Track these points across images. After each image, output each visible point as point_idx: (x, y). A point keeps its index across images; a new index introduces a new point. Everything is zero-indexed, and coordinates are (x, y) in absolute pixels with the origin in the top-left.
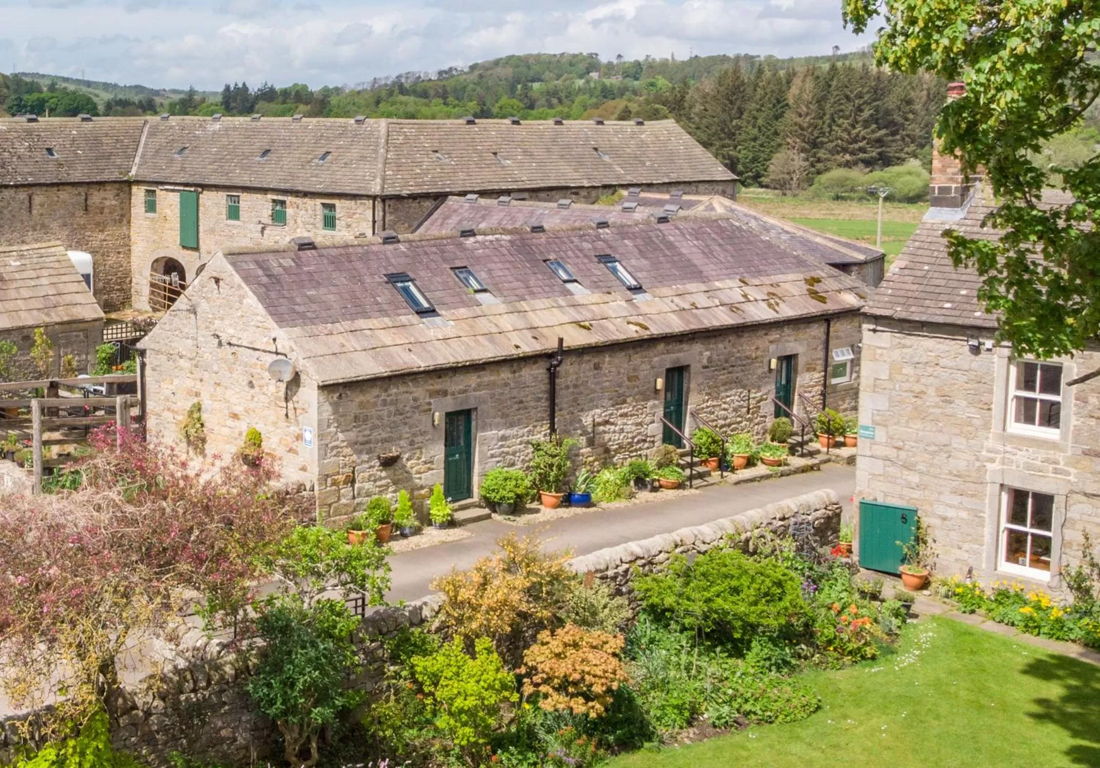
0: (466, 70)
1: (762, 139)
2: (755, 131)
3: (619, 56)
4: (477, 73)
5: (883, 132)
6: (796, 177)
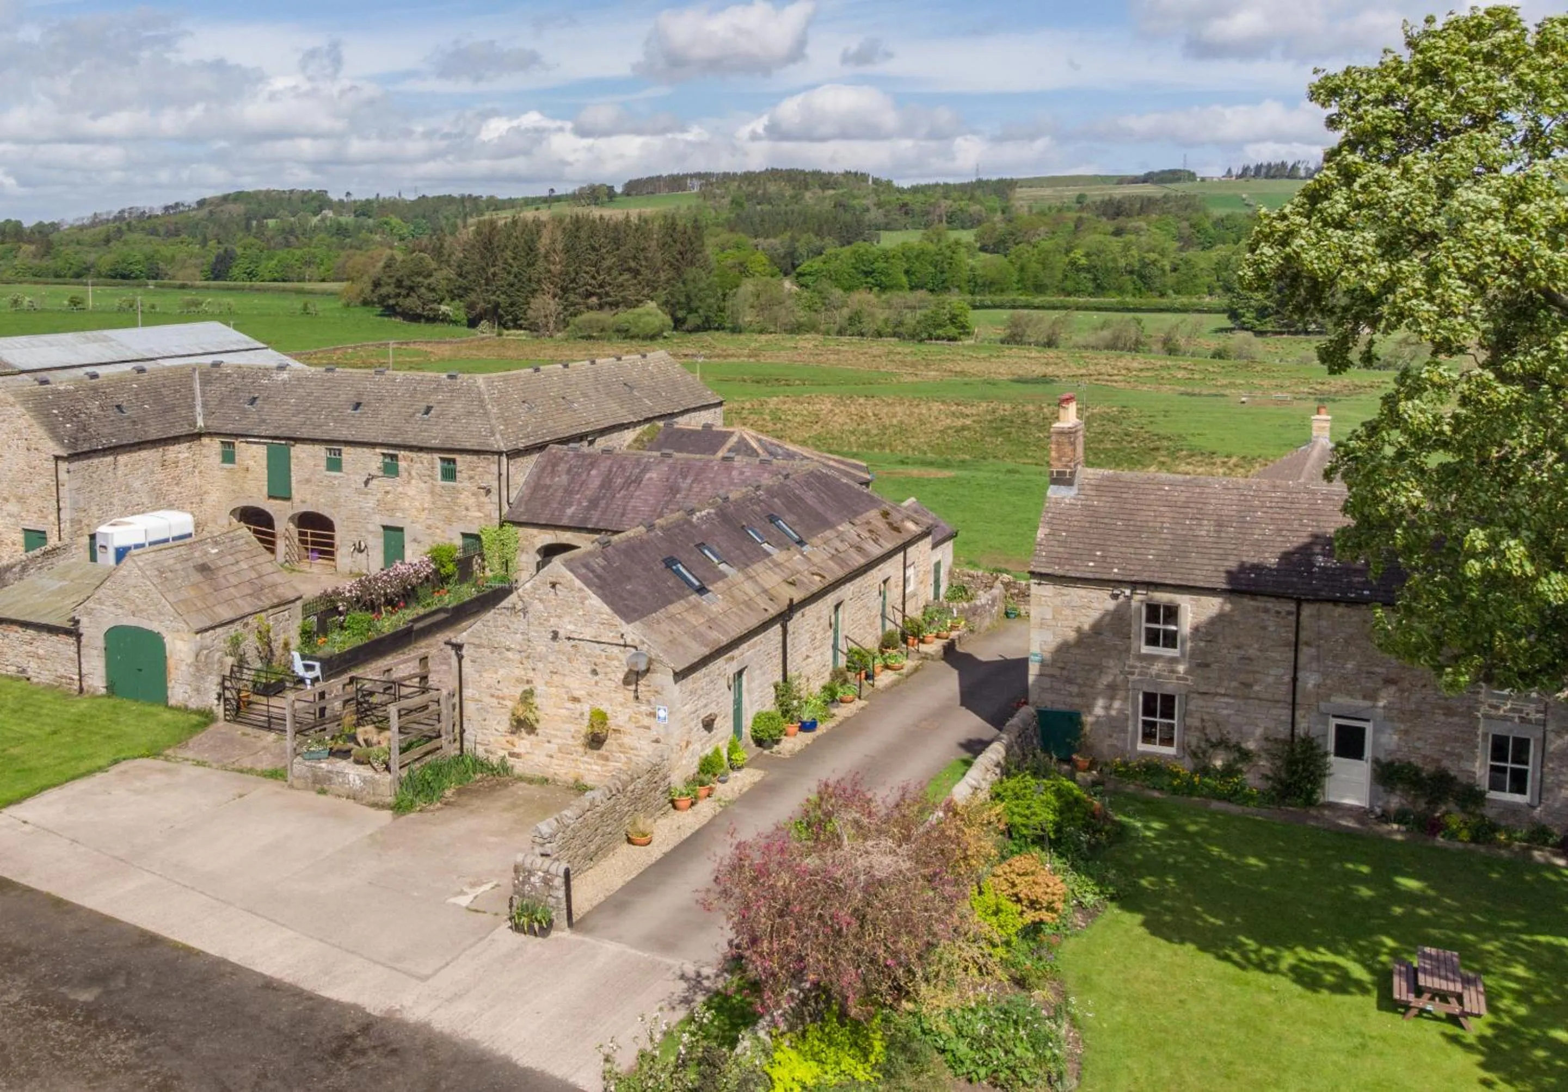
0: (194, 205)
1: (518, 284)
2: (511, 278)
3: (348, 194)
4: (206, 209)
6: (552, 320)
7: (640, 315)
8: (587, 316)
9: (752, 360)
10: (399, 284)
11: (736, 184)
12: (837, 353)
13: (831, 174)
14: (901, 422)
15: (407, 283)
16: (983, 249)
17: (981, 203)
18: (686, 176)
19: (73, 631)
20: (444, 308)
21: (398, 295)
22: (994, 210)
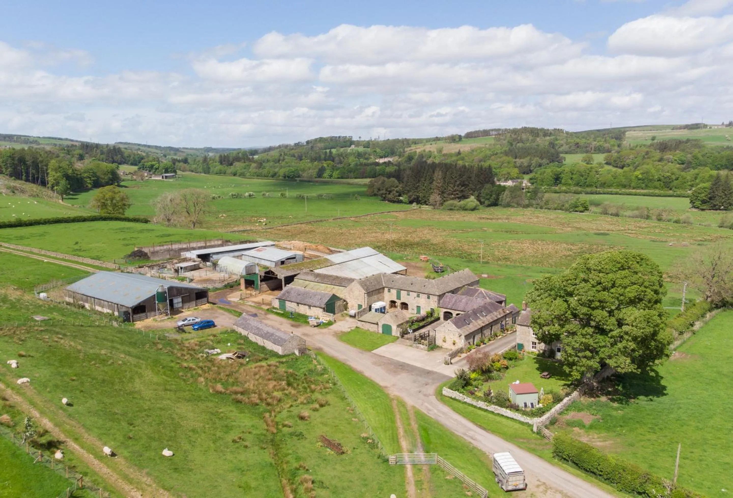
0: (305, 143)
1: (426, 190)
4: (310, 145)
5: (463, 188)
6: (438, 203)
7: (468, 202)
8: (451, 202)
9: (506, 221)
10: (386, 190)
11: (509, 134)
12: (538, 217)
13: (548, 130)
14: (549, 252)
15: (389, 190)
16: (607, 163)
17: (609, 143)
18: (490, 130)
19: (377, 324)
20: (401, 198)
21: (386, 194)
22: (614, 146)
